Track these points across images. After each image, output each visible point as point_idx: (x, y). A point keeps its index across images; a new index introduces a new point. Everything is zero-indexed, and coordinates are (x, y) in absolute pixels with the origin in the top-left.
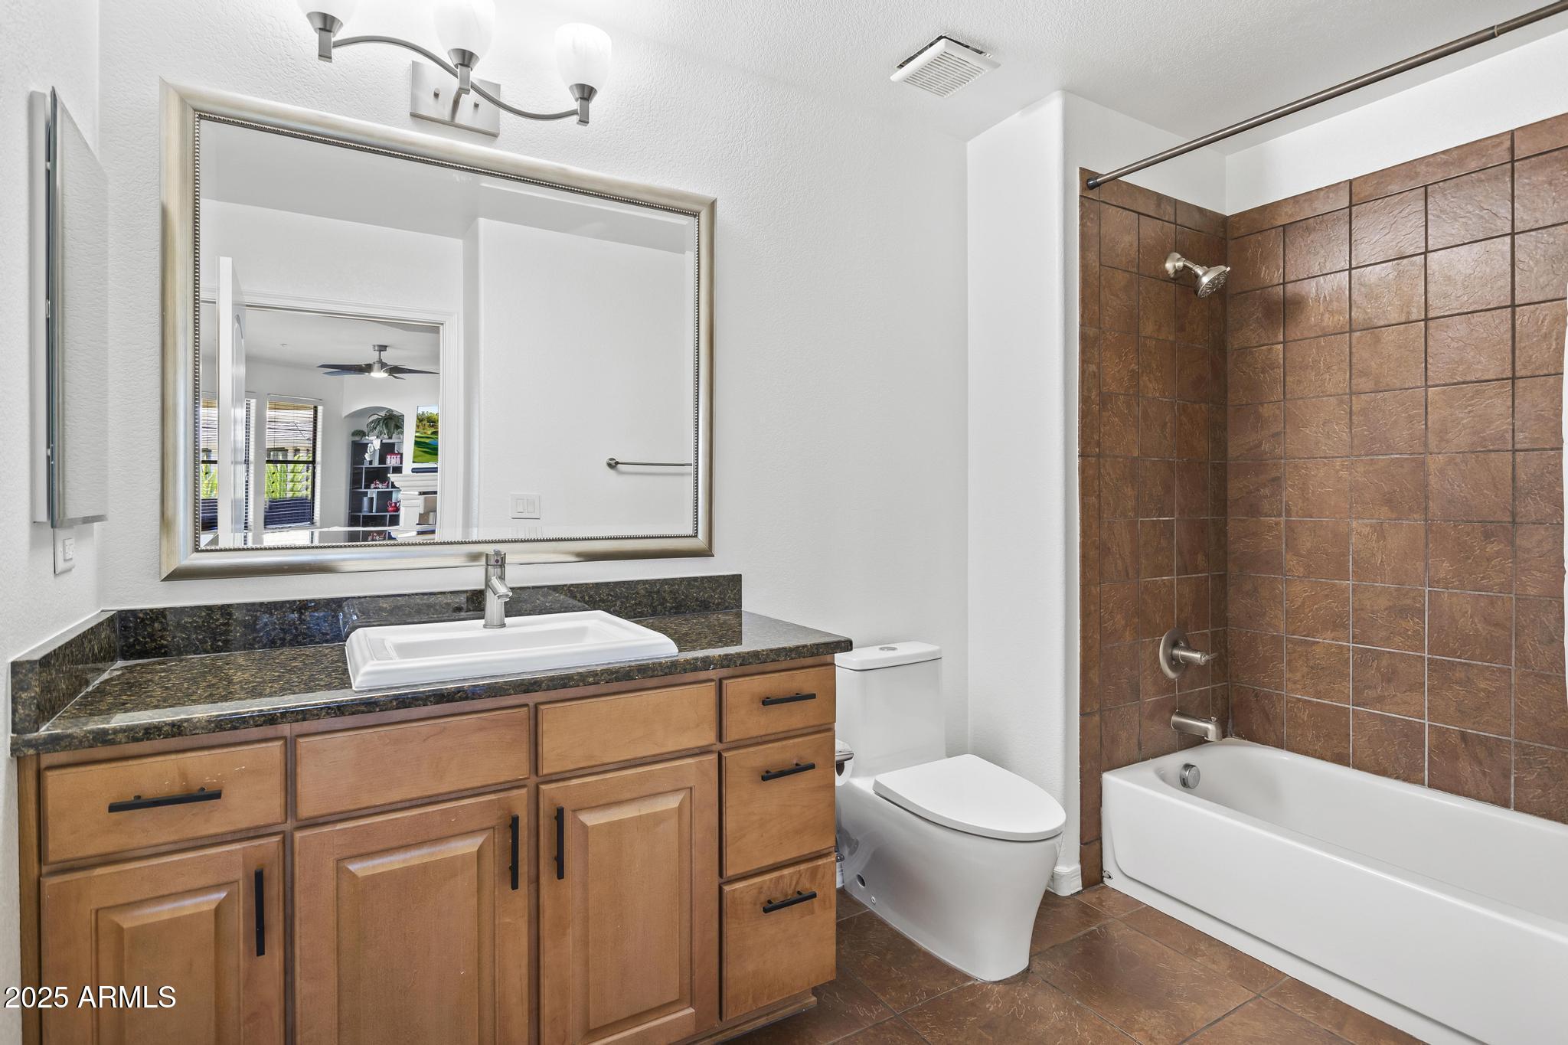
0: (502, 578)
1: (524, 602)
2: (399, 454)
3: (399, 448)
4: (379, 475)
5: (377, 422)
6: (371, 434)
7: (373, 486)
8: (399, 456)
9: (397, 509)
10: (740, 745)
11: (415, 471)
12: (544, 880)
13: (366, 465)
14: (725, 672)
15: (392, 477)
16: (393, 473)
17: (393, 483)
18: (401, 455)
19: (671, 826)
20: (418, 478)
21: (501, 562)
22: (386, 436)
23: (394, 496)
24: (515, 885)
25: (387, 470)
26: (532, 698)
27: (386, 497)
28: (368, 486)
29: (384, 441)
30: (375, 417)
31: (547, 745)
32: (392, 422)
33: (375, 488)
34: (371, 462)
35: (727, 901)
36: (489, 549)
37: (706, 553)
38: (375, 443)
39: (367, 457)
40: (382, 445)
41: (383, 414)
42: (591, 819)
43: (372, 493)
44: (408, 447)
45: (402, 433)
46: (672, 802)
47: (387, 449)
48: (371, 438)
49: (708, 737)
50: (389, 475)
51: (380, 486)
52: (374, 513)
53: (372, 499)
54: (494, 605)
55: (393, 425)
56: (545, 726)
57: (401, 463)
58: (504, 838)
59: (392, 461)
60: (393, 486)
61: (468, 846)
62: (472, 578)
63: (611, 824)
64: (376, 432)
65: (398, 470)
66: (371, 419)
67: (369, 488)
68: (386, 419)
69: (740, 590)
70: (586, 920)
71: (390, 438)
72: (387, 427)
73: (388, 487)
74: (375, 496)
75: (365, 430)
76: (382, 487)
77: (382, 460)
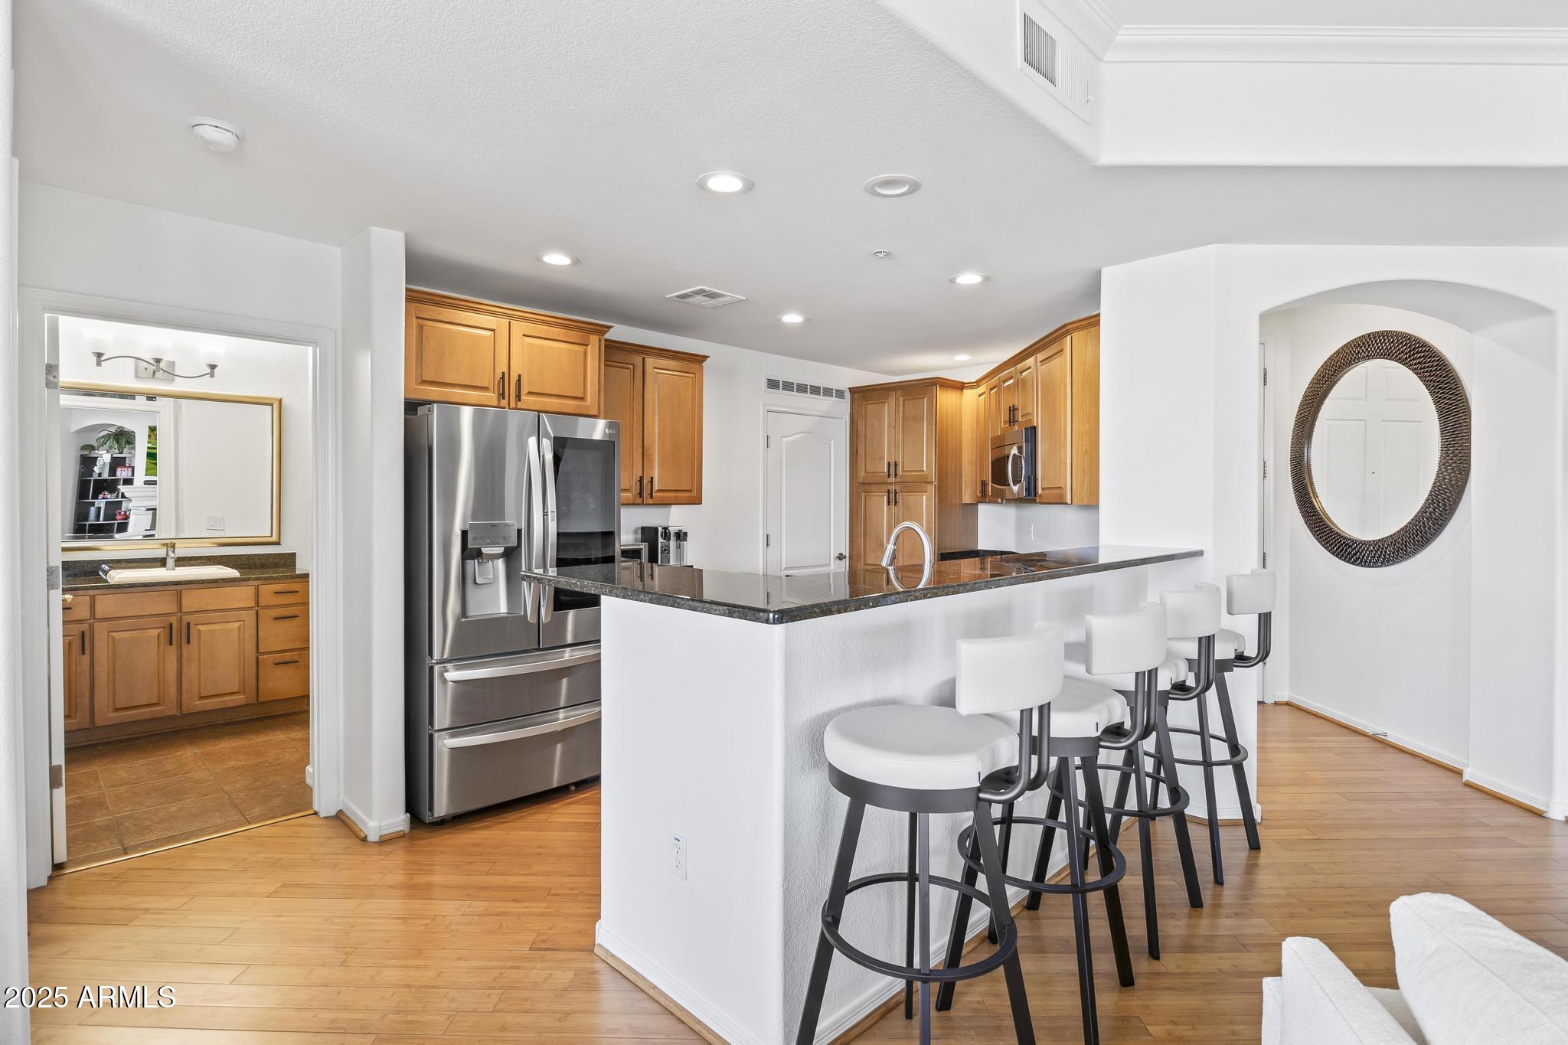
0: (174, 552)
1: (181, 561)
2: (130, 467)
3: (131, 461)
4: (107, 486)
5: (108, 436)
6: (101, 448)
7: (101, 496)
8: (130, 469)
9: (127, 517)
10: (266, 607)
11: (147, 483)
12: (183, 645)
13: (95, 477)
14: (260, 582)
15: (122, 488)
16: (123, 485)
17: (123, 494)
18: (133, 468)
19: (235, 635)
20: (148, 490)
21: (173, 546)
22: (117, 451)
23: (124, 505)
24: (171, 644)
25: (116, 481)
26: (179, 587)
27: (114, 507)
28: (95, 497)
29: (114, 456)
30: (105, 433)
31: (184, 602)
32: (123, 438)
33: (104, 498)
34: (100, 475)
35: (260, 662)
36: (168, 541)
37: (278, 544)
38: (104, 457)
39: (96, 469)
40: (113, 459)
41: (113, 430)
42: (200, 627)
43: (101, 503)
44: (140, 461)
45: (134, 448)
46: (236, 625)
47: (117, 463)
48: (100, 452)
49: (252, 604)
50: (119, 487)
51: (109, 496)
52: (101, 521)
53: (99, 509)
54: (170, 562)
55: (124, 441)
56: (183, 596)
57: (133, 475)
58: (167, 631)
59: (122, 473)
60: (123, 496)
61: (155, 632)
62: (161, 553)
63: (210, 630)
64: (106, 446)
65: (128, 482)
66: (101, 435)
67: (97, 499)
68: (116, 435)
69: (295, 559)
70: (200, 661)
71: (121, 453)
72: (118, 442)
73: (117, 497)
74: (103, 506)
75: (95, 444)
76: (111, 497)
77: (112, 471)
